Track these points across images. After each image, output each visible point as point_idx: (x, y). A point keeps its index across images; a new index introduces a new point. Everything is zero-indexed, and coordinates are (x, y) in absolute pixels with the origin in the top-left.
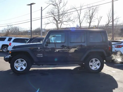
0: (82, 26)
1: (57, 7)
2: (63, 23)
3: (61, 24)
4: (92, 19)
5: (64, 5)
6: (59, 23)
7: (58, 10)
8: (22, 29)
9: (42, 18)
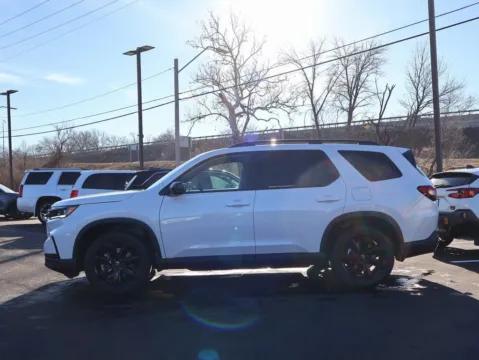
0: (321, 123)
1: (229, 59)
2: (253, 115)
3: (248, 119)
4: (356, 97)
5: (257, 50)
6: (240, 115)
7: (232, 69)
8: (108, 139)
9: (180, 96)
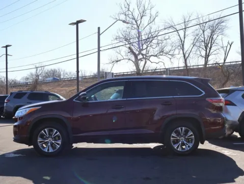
0: (189, 65)
1: (136, 26)
2: (149, 59)
3: (146, 62)
4: (210, 49)
5: (152, 20)
6: (141, 60)
7: (137, 32)
9: (101, 49)
